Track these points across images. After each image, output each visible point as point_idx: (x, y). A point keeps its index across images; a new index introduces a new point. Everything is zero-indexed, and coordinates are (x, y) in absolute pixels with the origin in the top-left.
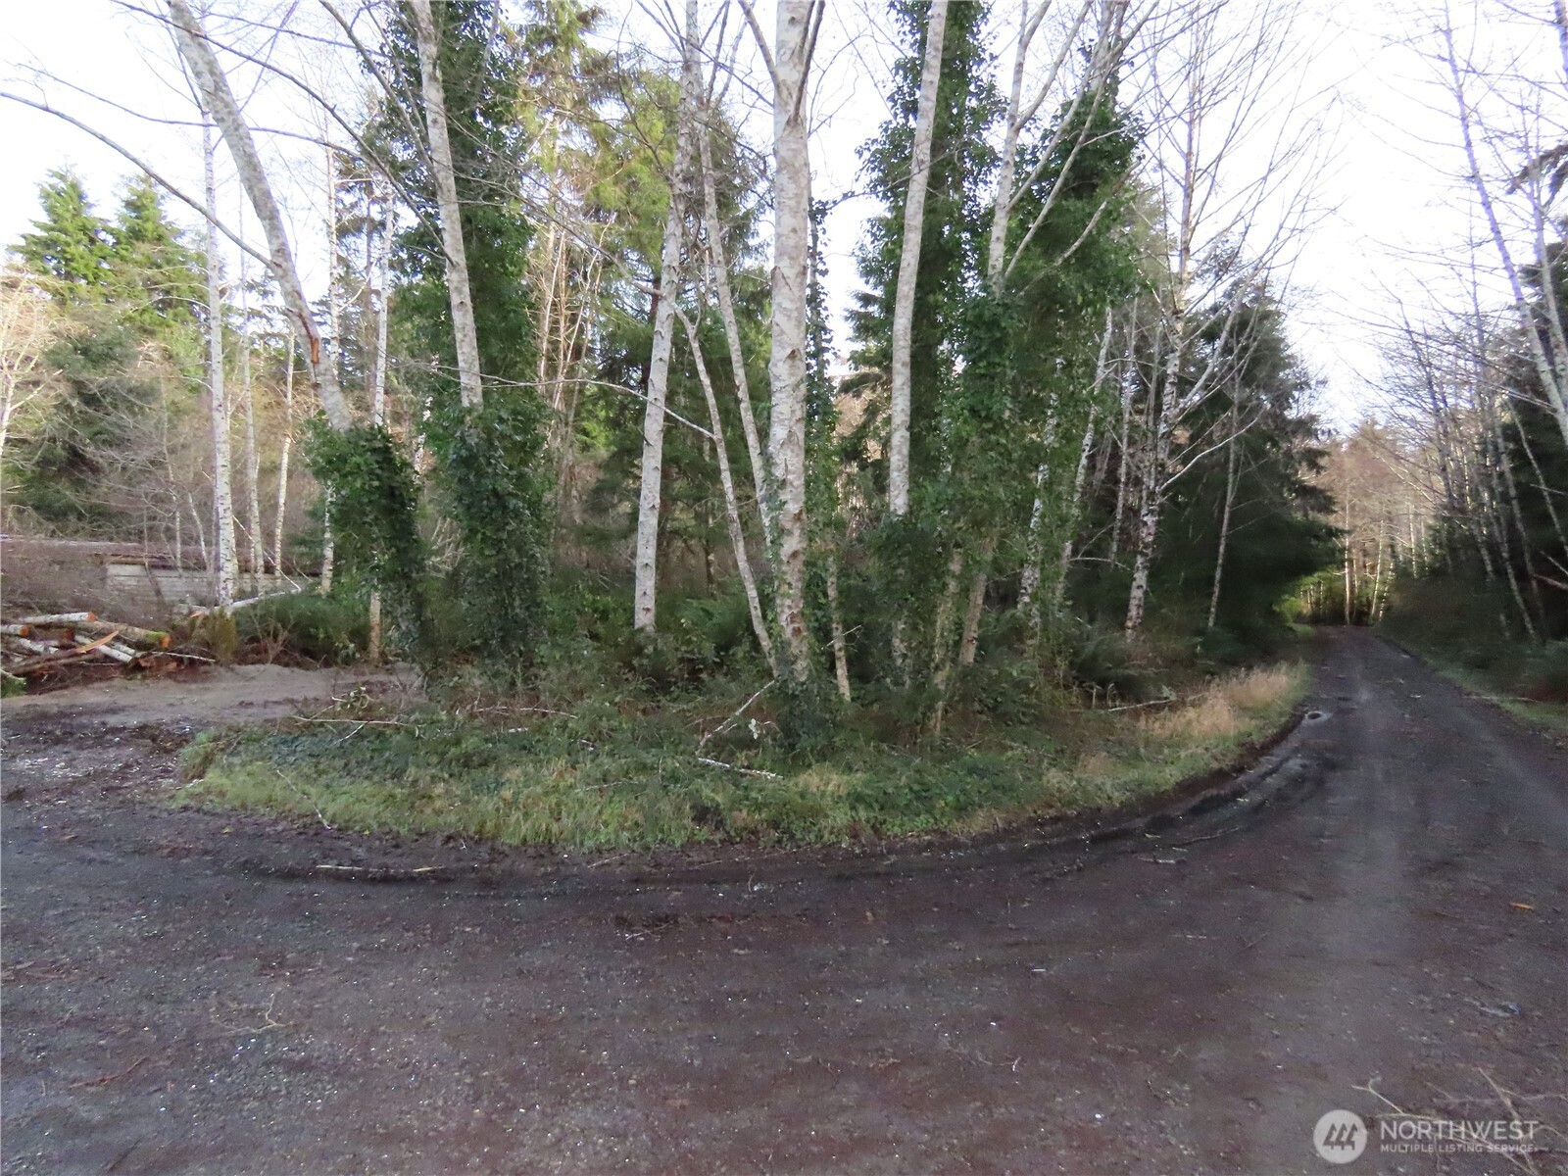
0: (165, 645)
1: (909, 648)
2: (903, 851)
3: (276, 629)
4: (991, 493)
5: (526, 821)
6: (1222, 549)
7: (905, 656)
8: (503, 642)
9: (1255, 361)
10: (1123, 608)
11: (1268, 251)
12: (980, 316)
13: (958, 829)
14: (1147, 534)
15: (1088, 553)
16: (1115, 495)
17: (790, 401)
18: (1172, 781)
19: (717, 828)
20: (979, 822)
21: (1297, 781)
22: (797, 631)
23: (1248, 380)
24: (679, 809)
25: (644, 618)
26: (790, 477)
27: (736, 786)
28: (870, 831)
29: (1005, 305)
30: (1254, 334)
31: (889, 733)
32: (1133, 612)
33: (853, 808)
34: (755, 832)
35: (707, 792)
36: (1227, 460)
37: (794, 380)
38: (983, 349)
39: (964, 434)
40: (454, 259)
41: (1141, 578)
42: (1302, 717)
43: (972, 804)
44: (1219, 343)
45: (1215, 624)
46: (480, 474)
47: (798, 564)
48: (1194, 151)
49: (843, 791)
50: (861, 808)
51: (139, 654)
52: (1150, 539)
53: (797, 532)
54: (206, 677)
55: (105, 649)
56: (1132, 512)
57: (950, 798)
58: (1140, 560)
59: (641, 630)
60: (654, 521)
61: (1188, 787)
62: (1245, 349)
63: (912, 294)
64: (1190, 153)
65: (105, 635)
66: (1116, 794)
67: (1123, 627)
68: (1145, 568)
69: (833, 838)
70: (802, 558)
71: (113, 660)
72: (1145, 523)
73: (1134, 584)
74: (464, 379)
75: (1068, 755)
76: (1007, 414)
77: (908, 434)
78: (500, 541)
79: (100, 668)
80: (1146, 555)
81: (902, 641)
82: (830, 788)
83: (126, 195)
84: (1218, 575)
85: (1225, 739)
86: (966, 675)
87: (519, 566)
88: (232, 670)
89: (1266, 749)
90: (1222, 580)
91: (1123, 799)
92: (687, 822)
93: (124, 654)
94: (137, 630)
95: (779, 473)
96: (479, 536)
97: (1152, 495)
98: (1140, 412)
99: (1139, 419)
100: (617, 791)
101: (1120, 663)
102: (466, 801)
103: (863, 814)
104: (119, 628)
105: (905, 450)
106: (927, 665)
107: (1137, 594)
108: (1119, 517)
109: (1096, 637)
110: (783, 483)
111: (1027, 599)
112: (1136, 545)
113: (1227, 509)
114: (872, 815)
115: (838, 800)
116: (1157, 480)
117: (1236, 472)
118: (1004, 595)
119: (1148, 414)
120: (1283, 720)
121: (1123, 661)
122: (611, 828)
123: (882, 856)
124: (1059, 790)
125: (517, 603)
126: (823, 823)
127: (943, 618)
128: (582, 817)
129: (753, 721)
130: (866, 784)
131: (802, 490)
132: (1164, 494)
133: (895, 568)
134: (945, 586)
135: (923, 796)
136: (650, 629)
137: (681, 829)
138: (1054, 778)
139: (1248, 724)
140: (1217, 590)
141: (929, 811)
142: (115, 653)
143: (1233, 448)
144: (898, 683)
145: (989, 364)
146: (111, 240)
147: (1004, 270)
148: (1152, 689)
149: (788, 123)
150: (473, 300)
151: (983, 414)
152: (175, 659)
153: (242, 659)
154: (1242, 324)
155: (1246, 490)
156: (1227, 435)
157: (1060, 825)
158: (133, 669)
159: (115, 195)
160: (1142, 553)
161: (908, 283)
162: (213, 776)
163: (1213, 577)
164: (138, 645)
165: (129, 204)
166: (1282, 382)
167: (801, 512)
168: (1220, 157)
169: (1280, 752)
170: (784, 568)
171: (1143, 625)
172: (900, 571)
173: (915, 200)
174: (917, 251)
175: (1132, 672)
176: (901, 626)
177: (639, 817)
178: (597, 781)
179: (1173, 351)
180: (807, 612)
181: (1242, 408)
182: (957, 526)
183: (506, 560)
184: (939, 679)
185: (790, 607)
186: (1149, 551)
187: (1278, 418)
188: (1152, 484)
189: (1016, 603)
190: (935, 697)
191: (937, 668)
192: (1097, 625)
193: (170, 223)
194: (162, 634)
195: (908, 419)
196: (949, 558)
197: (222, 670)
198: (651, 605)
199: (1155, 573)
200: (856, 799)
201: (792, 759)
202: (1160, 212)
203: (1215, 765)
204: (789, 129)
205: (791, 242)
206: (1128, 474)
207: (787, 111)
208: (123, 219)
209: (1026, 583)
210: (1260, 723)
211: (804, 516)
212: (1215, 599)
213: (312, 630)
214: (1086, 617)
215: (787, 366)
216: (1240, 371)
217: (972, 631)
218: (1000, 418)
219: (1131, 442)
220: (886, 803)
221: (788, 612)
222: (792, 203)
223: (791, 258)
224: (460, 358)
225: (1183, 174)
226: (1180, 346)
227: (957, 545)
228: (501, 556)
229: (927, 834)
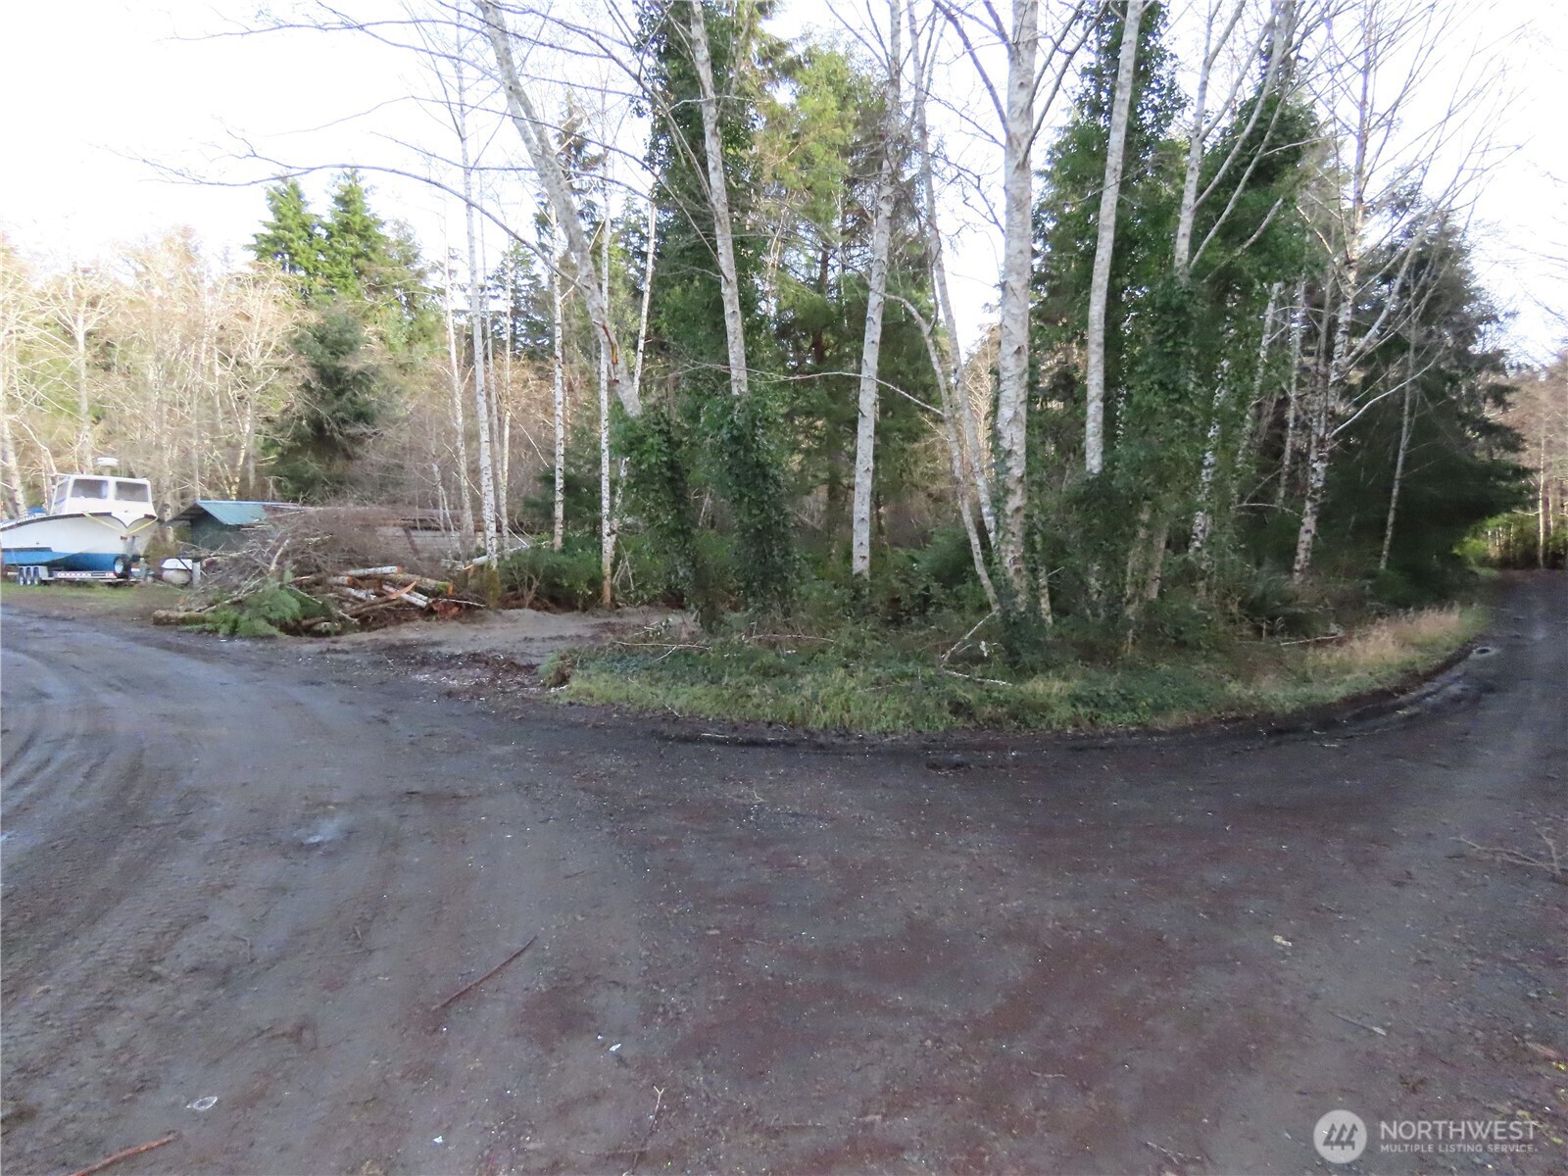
0: (450, 592)
1: (1103, 586)
2: (1115, 736)
3: (530, 579)
4: (1177, 454)
5: (824, 711)
6: (1395, 492)
7: (1099, 593)
8: (763, 585)
9: (1435, 300)
10: (1292, 552)
11: (1444, 197)
12: (1168, 303)
13: (1160, 723)
14: (1316, 481)
15: (1255, 499)
16: (1282, 439)
17: (1016, 387)
18: (1339, 695)
19: (969, 719)
20: (1175, 719)
21: (1456, 700)
22: (1018, 571)
23: (1427, 318)
24: (939, 705)
25: (860, 564)
26: (1015, 448)
27: (981, 689)
28: (1088, 722)
29: (1191, 293)
30: (1433, 273)
31: (1090, 653)
32: (1301, 556)
33: (1074, 706)
34: (998, 721)
35: (960, 692)
36: (1402, 404)
37: (1019, 371)
38: (1171, 331)
39: (1154, 405)
40: (729, 277)
41: (1309, 522)
42: (1470, 652)
43: (1168, 705)
44: (1397, 283)
45: (1387, 567)
46: (748, 450)
47: (1020, 518)
48: (1369, 100)
49: (1064, 693)
50: (1079, 705)
51: (431, 601)
52: (1319, 485)
53: (1019, 492)
54: (483, 619)
55: (406, 596)
56: (1301, 456)
57: (1150, 700)
58: (1308, 505)
59: (859, 575)
60: (868, 482)
61: (1352, 701)
62: (1424, 289)
63: (1105, 284)
64: (1364, 102)
65: (406, 586)
66: (1287, 704)
67: (1290, 571)
68: (1313, 513)
69: (1059, 727)
70: (1023, 512)
71: (412, 605)
72: (1314, 470)
73: (1303, 528)
74: (734, 372)
75: (1245, 673)
76: (1191, 386)
77: (1101, 405)
78: (763, 502)
79: (403, 613)
80: (1316, 500)
81: (1097, 580)
82: (1054, 691)
83: (337, 192)
84: (1391, 519)
85: (1389, 666)
86: (1150, 609)
87: (777, 523)
88: (500, 613)
89: (1429, 676)
90: (1395, 524)
91: (1294, 707)
92: (946, 714)
93: (420, 600)
94: (428, 580)
95: (1005, 444)
96: (746, 499)
97: (1321, 442)
98: (1310, 354)
99: (1309, 361)
100: (890, 692)
101: (1287, 602)
102: (776, 698)
103: (1081, 710)
104: (416, 579)
105: (1100, 418)
106: (1119, 599)
107: (1305, 538)
108: (1287, 463)
109: (1264, 579)
110: (1009, 453)
111: (1197, 544)
112: (1305, 488)
113: (1401, 452)
114: (1089, 710)
115: (1061, 700)
116: (1327, 428)
117: (1411, 414)
118: (1180, 541)
119: (1319, 357)
120: (1449, 653)
121: (1290, 601)
122: (889, 718)
123: (1102, 737)
124: (1239, 698)
125: (776, 552)
126: (1049, 716)
127: (1133, 561)
128: (866, 710)
129: (983, 643)
130: (1083, 688)
131: (1024, 457)
132: (1335, 438)
133: (1090, 519)
134: (1135, 534)
135: (1129, 701)
136: (867, 575)
137: (944, 721)
138: (1234, 688)
139: (1412, 655)
140: (1389, 533)
141: (1134, 710)
142: (413, 599)
143: (1408, 389)
144: (1096, 615)
145: (1176, 344)
146: (324, 234)
147: (1189, 263)
148: (1320, 627)
149: (1018, 167)
150: (741, 308)
151: (1171, 386)
152: (457, 604)
153: (506, 604)
154: (1421, 263)
155: (1423, 430)
156: (1402, 378)
157: (1241, 723)
158: (428, 612)
159: (326, 192)
160: (1310, 499)
161: (1102, 275)
162: (575, 683)
163: (1386, 519)
164: (432, 593)
165: (339, 200)
166: (1466, 316)
167: (1022, 477)
168: (1397, 104)
169: (1441, 679)
170: (1008, 521)
171: (1313, 567)
172: (1095, 521)
173: (1108, 203)
174: (1110, 247)
175: (1300, 610)
176: (1096, 568)
177: (909, 710)
178: (872, 684)
179: (1345, 300)
180: (1027, 555)
181: (1417, 350)
182: (1146, 481)
183: (769, 518)
184: (1130, 611)
185: (1012, 552)
186: (1318, 497)
187: (1462, 356)
188: (1322, 432)
189: (1187, 548)
190: (1127, 624)
191: (1129, 602)
192: (1266, 568)
193: (373, 215)
194: (447, 583)
195: (1102, 391)
196: (1140, 510)
197: (491, 613)
198: (866, 552)
199: (1324, 518)
200: (1076, 699)
201: (1018, 670)
202: (1331, 146)
203: (1379, 687)
204: (1018, 172)
205: (1019, 261)
206: (1297, 419)
207: (1016, 158)
208: (334, 215)
209: (1197, 529)
210: (1425, 655)
211: (1025, 479)
212: (1387, 542)
213: (557, 580)
214: (1253, 561)
215: (1013, 360)
216: (1417, 313)
217: (1156, 572)
218: (1186, 390)
219: (1300, 384)
220: (1099, 702)
221: (1011, 556)
222: (1020, 230)
223: (1018, 274)
224: (731, 356)
225: (1358, 123)
226: (1352, 295)
227: (1147, 498)
228: (764, 515)
229: (1133, 725)
